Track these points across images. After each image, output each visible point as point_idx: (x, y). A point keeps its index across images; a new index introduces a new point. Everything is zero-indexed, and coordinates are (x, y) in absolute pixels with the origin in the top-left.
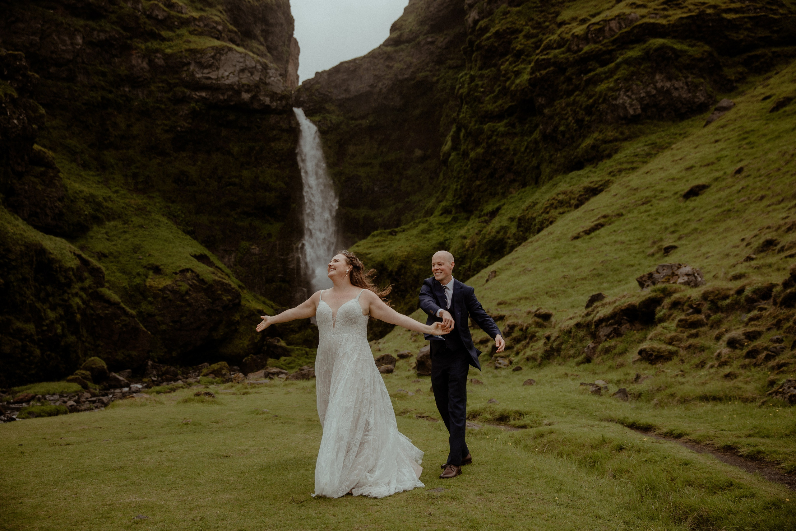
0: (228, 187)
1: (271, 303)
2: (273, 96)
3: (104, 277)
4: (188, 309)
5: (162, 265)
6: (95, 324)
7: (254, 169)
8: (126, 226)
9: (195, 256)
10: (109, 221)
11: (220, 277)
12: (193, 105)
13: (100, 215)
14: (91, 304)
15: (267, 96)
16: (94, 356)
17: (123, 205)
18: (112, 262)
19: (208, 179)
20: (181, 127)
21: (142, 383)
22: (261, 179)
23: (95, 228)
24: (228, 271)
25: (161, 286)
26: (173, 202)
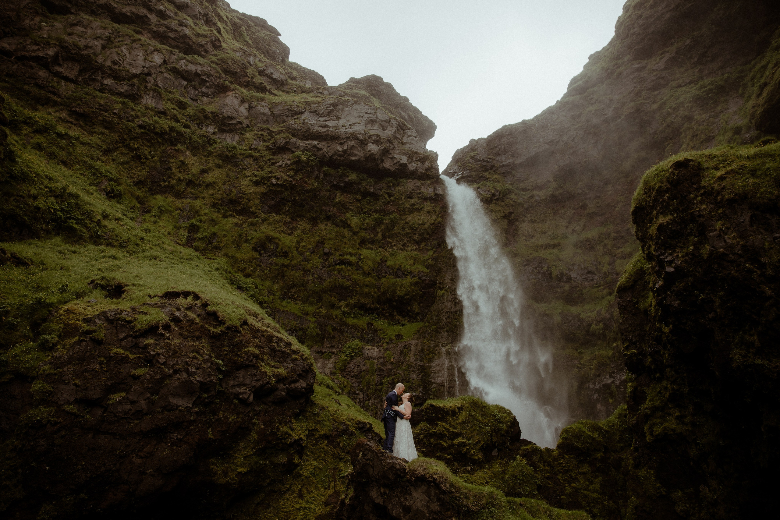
2: (412, 155)
7: (381, 249)
12: (298, 153)
15: (404, 154)
20: (278, 179)
25: (95, 314)
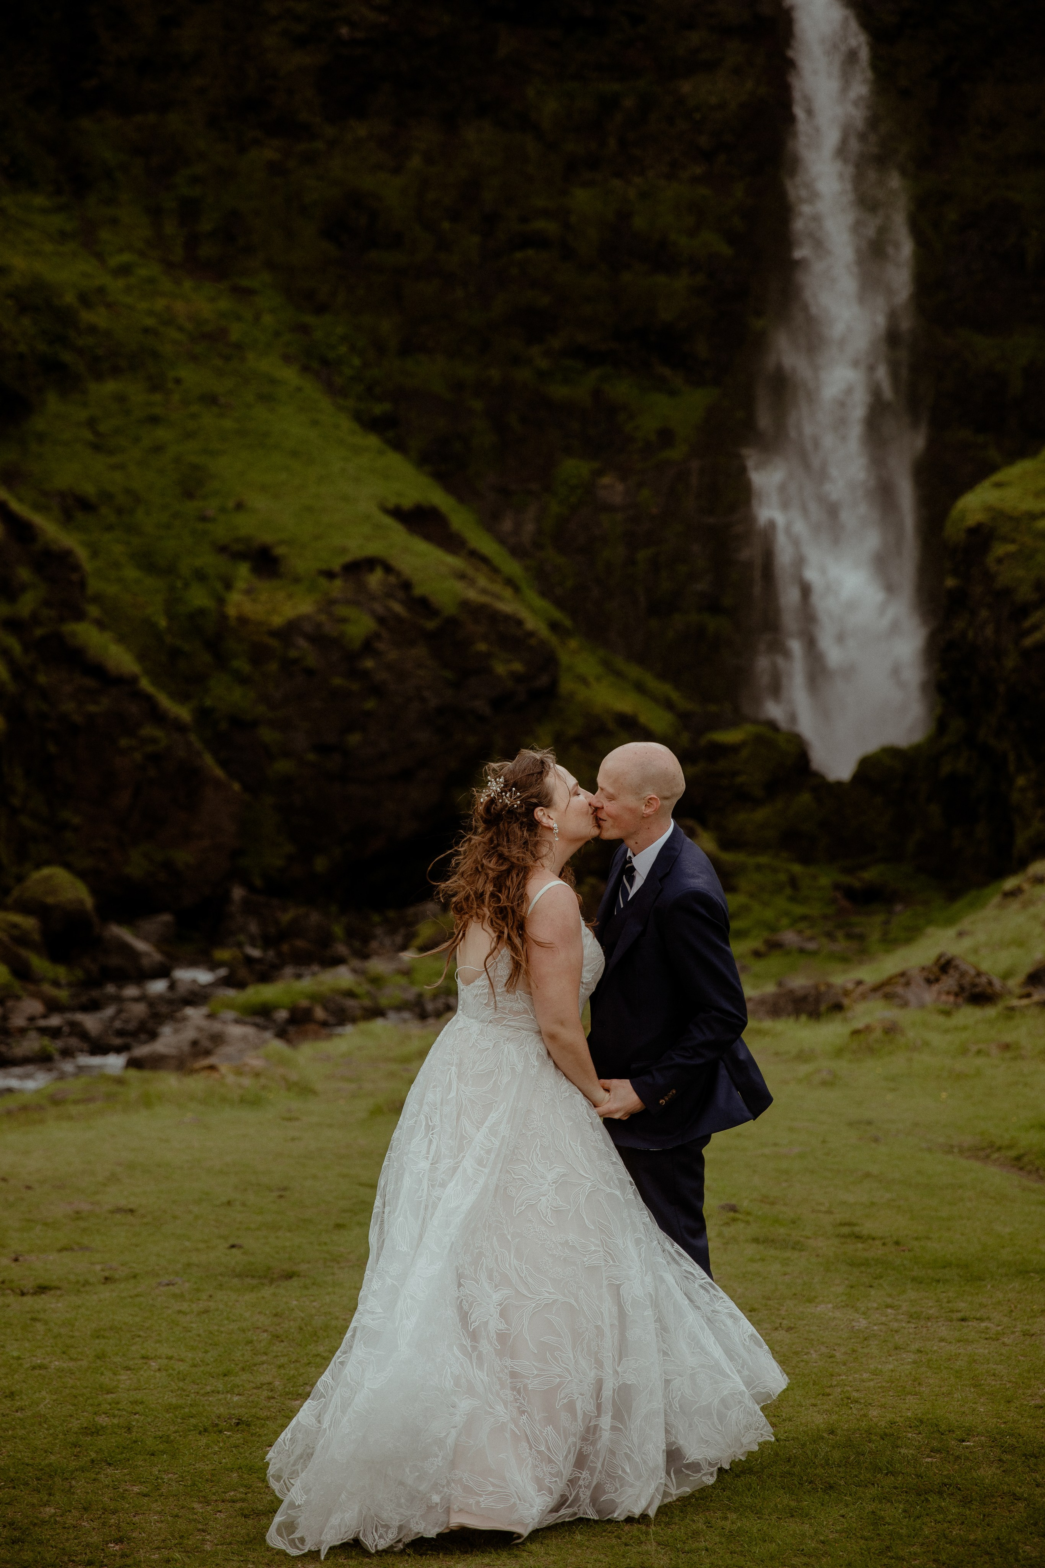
0: (519, 255)
1: (666, 689)
3: (82, 584)
4: (370, 704)
5: (282, 542)
6: (52, 748)
7: (616, 182)
8: (157, 397)
9: (398, 513)
10: (99, 377)
11: (484, 591)
13: (67, 357)
14: (42, 679)
16: (48, 863)
17: (150, 322)
18: (110, 528)
19: (446, 225)
20: (353, 25)
21: (212, 966)
22: (639, 223)
23: (53, 403)
24: (512, 567)
25: (277, 621)
26: (320, 309)
